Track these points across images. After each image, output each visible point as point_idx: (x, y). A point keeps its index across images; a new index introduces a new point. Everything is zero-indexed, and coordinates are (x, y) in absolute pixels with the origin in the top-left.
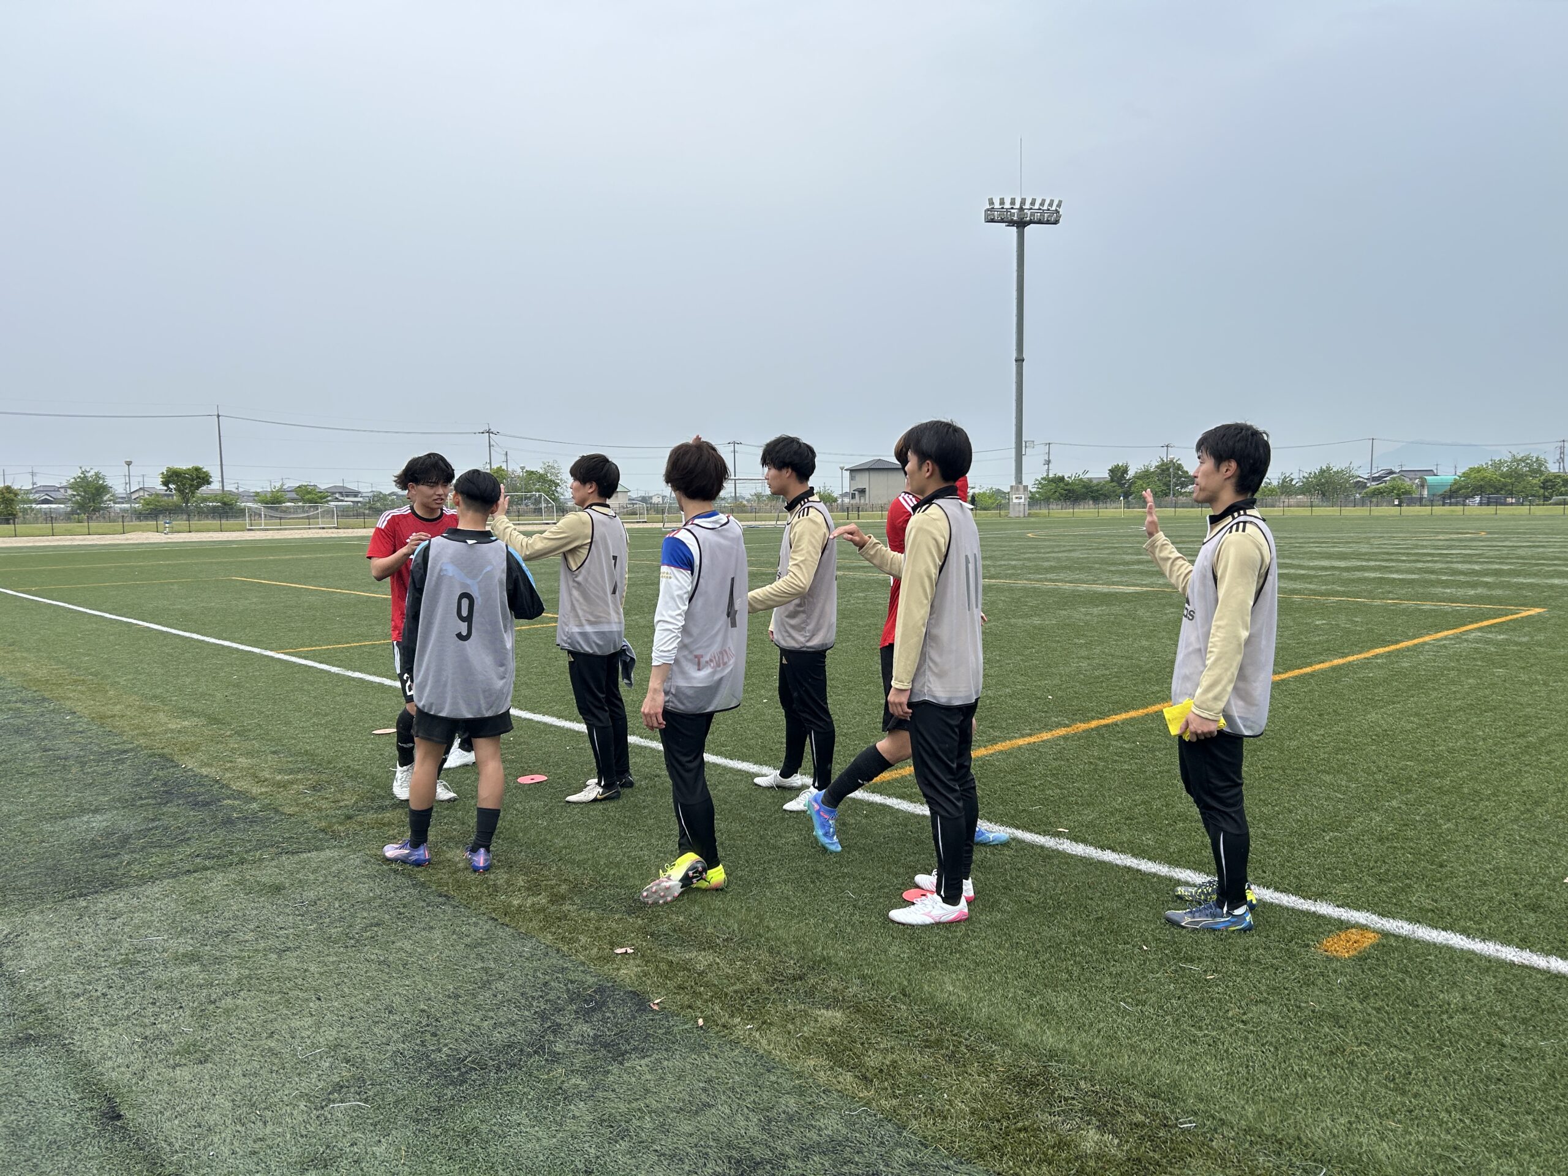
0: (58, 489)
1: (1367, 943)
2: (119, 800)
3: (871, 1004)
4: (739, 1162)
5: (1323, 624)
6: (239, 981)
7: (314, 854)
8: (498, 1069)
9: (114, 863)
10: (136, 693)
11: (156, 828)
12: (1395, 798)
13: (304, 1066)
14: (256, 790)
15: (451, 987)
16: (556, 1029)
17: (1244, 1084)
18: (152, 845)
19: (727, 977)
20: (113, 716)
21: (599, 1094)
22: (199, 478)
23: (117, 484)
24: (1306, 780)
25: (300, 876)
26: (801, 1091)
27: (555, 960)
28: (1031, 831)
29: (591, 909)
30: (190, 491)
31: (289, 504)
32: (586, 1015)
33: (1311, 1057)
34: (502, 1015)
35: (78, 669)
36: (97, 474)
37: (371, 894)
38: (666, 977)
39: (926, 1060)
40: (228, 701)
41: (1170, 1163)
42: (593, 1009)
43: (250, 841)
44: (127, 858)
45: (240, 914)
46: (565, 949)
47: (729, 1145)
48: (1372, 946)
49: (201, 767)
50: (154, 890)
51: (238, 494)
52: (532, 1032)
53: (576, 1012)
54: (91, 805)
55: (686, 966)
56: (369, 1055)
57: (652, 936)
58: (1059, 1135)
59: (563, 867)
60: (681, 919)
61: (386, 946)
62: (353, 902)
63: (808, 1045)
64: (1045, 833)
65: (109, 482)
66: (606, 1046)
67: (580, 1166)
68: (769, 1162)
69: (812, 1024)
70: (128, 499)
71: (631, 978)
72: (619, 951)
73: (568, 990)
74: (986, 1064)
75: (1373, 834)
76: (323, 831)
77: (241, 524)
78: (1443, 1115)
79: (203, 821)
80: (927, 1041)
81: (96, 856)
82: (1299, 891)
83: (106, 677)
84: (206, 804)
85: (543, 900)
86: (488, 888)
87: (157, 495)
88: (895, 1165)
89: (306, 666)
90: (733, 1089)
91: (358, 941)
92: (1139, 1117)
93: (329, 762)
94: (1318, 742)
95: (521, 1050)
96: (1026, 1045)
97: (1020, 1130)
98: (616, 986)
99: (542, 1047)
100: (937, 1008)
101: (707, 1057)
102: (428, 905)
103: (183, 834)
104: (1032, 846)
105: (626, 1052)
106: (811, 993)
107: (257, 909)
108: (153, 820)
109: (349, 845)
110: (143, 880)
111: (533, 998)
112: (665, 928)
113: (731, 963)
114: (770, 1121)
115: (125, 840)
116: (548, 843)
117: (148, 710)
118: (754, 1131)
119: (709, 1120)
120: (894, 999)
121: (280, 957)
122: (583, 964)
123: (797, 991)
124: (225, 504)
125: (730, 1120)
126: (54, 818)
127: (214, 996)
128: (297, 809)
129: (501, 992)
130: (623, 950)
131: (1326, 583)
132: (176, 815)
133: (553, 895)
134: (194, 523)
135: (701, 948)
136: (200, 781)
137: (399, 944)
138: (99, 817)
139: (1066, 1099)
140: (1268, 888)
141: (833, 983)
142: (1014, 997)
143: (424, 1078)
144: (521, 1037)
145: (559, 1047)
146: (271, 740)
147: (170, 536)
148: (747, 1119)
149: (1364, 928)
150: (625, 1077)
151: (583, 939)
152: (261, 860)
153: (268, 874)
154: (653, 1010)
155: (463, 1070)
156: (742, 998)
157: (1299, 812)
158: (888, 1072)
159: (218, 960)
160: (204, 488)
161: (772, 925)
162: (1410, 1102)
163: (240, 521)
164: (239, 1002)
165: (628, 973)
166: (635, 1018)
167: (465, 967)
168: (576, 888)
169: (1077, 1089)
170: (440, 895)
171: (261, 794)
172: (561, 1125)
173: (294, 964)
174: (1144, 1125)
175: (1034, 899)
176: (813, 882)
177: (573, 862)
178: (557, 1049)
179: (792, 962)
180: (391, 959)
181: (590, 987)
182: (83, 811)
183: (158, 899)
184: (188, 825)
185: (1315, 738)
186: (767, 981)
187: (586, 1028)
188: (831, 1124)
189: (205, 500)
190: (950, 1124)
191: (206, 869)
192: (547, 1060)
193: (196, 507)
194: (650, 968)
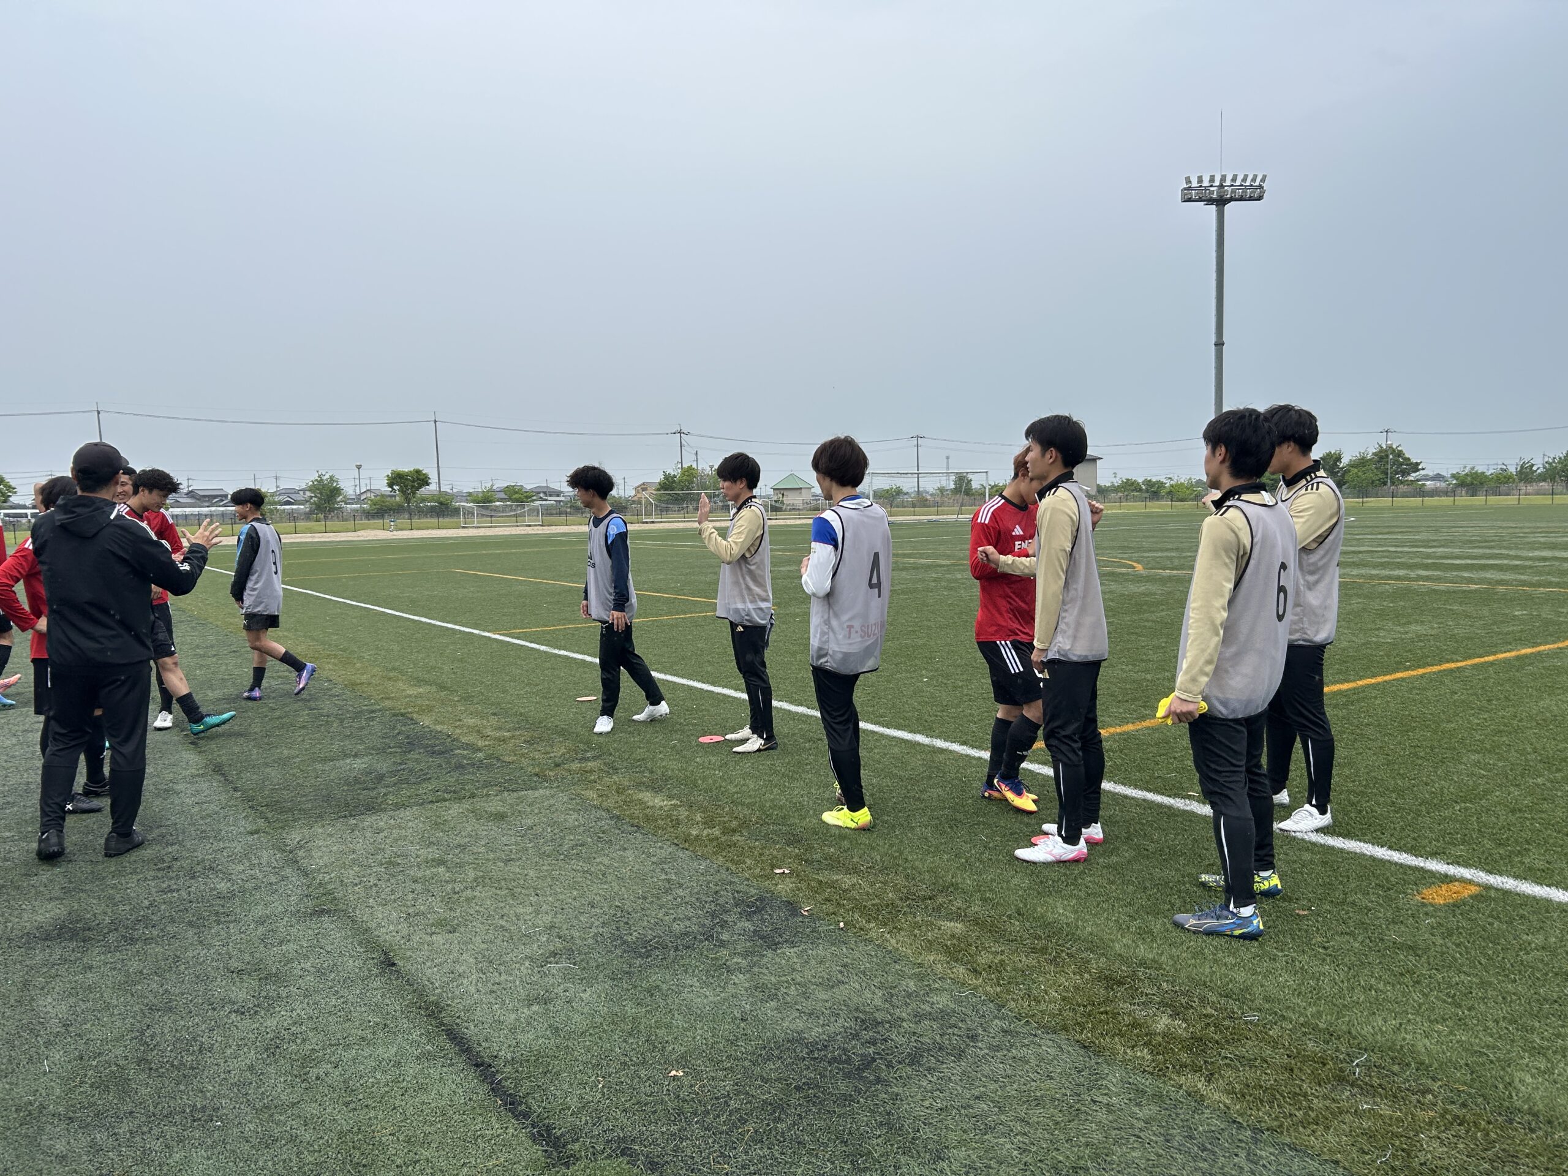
0: (297, 492)
1: (1466, 894)
2: (373, 748)
3: (989, 919)
4: (863, 1021)
5: (1522, 615)
6: (475, 880)
7: (530, 792)
8: (676, 949)
9: (373, 794)
10: (379, 666)
11: (404, 770)
12: (1543, 776)
13: (527, 938)
14: (480, 743)
15: (640, 891)
16: (723, 924)
17: (1310, 992)
18: (401, 782)
19: (868, 894)
20: (363, 683)
21: (756, 969)
22: (418, 479)
23: (348, 487)
24: (1453, 758)
25: (519, 808)
26: (920, 977)
27: (724, 875)
28: (1163, 794)
29: (756, 840)
30: (412, 492)
31: (498, 503)
32: (749, 916)
33: (1381, 977)
34: (681, 912)
35: (330, 645)
36: (331, 477)
37: (576, 823)
38: (816, 892)
39: (1031, 961)
40: (454, 673)
41: (1227, 1042)
42: (754, 912)
43: (478, 781)
44: (383, 791)
45: (473, 834)
46: (733, 868)
47: (857, 1009)
48: (1471, 897)
49: (435, 725)
50: (407, 813)
51: (453, 495)
52: (704, 926)
53: (740, 913)
54: (352, 751)
55: (832, 885)
56: (576, 934)
57: (806, 862)
58: (1134, 1018)
59: (734, 808)
60: (832, 850)
61: (589, 860)
62: (562, 828)
63: (930, 945)
64: (1175, 796)
65: (342, 485)
66: (763, 938)
67: (738, 1015)
68: (889, 1022)
69: (936, 931)
70: (358, 500)
71: (786, 891)
72: (778, 871)
73: (734, 898)
74: (1083, 967)
75: (1506, 806)
76: (536, 775)
77: (456, 523)
78: (1490, 1024)
79: (440, 766)
80: (1034, 948)
81: (359, 789)
82: (1413, 851)
83: (353, 652)
84: (441, 753)
85: (716, 831)
86: (671, 822)
87: (383, 496)
88: (992, 1031)
89: (519, 645)
90: (864, 973)
91: (566, 856)
92: (1210, 1010)
93: (540, 722)
94: (1478, 725)
95: (695, 938)
96: (1120, 955)
97: (1102, 1013)
98: (774, 896)
99: (712, 936)
100: (1047, 925)
101: (845, 950)
102: (622, 832)
103: (424, 775)
104: (1160, 806)
105: (779, 943)
106: (938, 909)
107: (486, 830)
108: (401, 764)
109: (558, 787)
110: (397, 806)
111: (706, 902)
112: (818, 856)
113: (872, 884)
114: (892, 996)
115: (380, 778)
116: (723, 789)
117: (390, 679)
118: (878, 1002)
119: (841, 992)
120: (1009, 917)
121: (506, 865)
122: (748, 879)
123: (926, 907)
124: (441, 503)
125: (860, 993)
126: (325, 760)
127: (457, 889)
128: (515, 758)
129: (680, 897)
130: (781, 871)
131: (1540, 573)
132: (418, 759)
133: (725, 828)
134: (416, 521)
135: (847, 872)
136: (435, 735)
137: (598, 860)
138: (358, 761)
139: (1147, 995)
140: (1382, 847)
141: (959, 903)
142: (1117, 921)
143: (619, 952)
144: (695, 928)
145: (725, 937)
146: (492, 705)
147: (395, 533)
148: (874, 993)
149: (1470, 882)
150: (778, 960)
151: (748, 862)
152: (488, 795)
153: (494, 805)
154: (803, 915)
155: (649, 948)
156: (878, 910)
157: (1437, 785)
158: (996, 969)
159: (460, 865)
160: (424, 491)
161: (910, 858)
162: (1463, 1013)
163: (455, 520)
164: (477, 894)
165: (784, 888)
166: (788, 920)
167: (652, 877)
168: (744, 824)
169: (1158, 988)
170: (632, 826)
171: (485, 746)
172: (724, 988)
173: (518, 870)
174: (1213, 1015)
175: (1152, 847)
176: (951, 827)
177: (743, 804)
178: (724, 938)
179: (924, 886)
180: (593, 869)
181: (752, 896)
182: (346, 756)
183: (410, 820)
184: (429, 768)
185: (1476, 721)
186: (901, 899)
187: (748, 925)
188: (942, 1001)
189: (423, 500)
190: (1043, 1007)
191: (445, 800)
192: (715, 945)
193: (416, 506)
194: (804, 886)
